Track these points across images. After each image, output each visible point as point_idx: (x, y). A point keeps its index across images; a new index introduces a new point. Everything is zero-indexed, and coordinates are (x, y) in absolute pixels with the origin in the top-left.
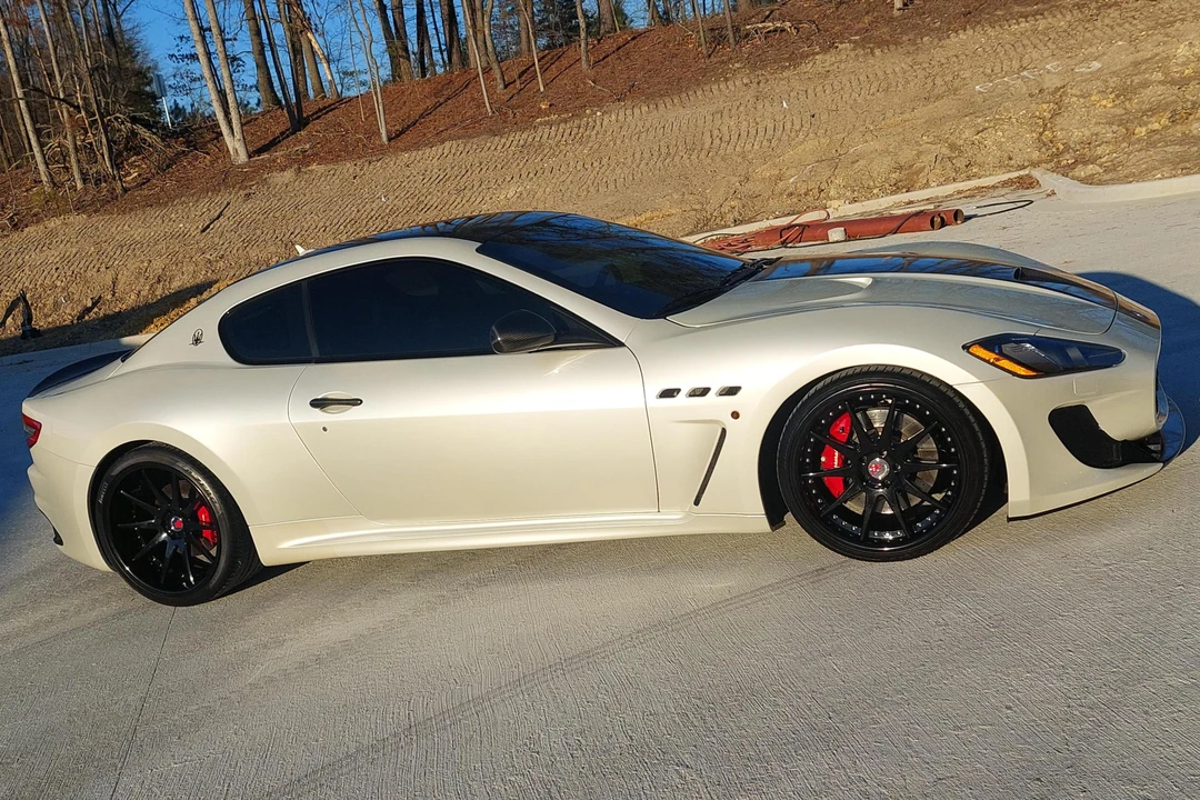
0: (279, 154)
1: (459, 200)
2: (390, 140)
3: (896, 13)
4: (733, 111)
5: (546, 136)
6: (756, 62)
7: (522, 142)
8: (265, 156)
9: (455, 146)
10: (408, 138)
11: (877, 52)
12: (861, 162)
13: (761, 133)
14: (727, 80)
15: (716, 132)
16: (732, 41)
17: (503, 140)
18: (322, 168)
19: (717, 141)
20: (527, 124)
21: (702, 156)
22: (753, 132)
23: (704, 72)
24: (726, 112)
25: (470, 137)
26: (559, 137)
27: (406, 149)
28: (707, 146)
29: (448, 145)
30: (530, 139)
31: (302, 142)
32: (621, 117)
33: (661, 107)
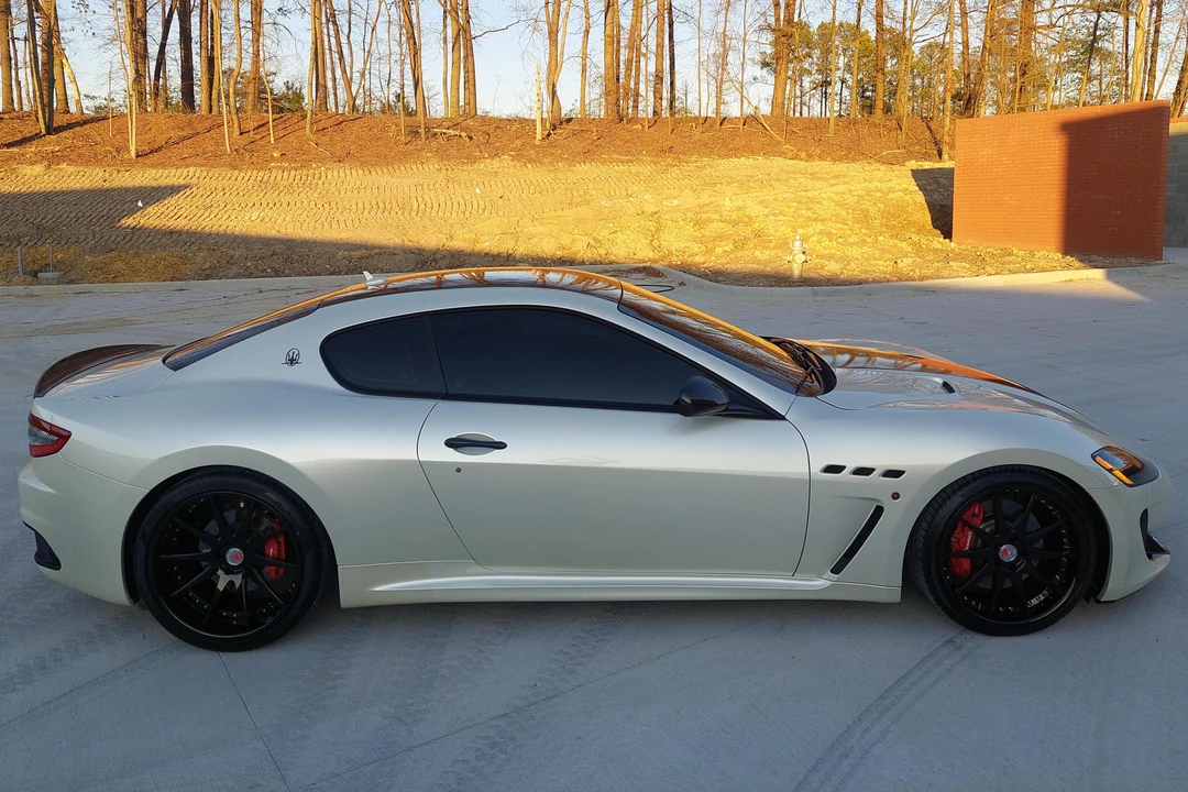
0: (31, 149)
1: (207, 214)
2: (138, 156)
3: (537, 142)
4: (431, 187)
5: (279, 178)
6: (443, 155)
7: (259, 178)
8: (15, 150)
9: (198, 171)
10: (154, 158)
11: (529, 166)
12: (536, 240)
13: (456, 206)
14: (422, 163)
15: (420, 199)
16: (423, 136)
17: (242, 174)
18: (72, 169)
19: (422, 206)
20: (263, 164)
21: (413, 214)
22: (449, 204)
23: (404, 154)
24: (425, 185)
25: (212, 166)
26: (291, 180)
27: (152, 166)
28: (415, 207)
29: (192, 169)
30: (266, 178)
31: (52, 144)
32: (342, 174)
33: (373, 173)
